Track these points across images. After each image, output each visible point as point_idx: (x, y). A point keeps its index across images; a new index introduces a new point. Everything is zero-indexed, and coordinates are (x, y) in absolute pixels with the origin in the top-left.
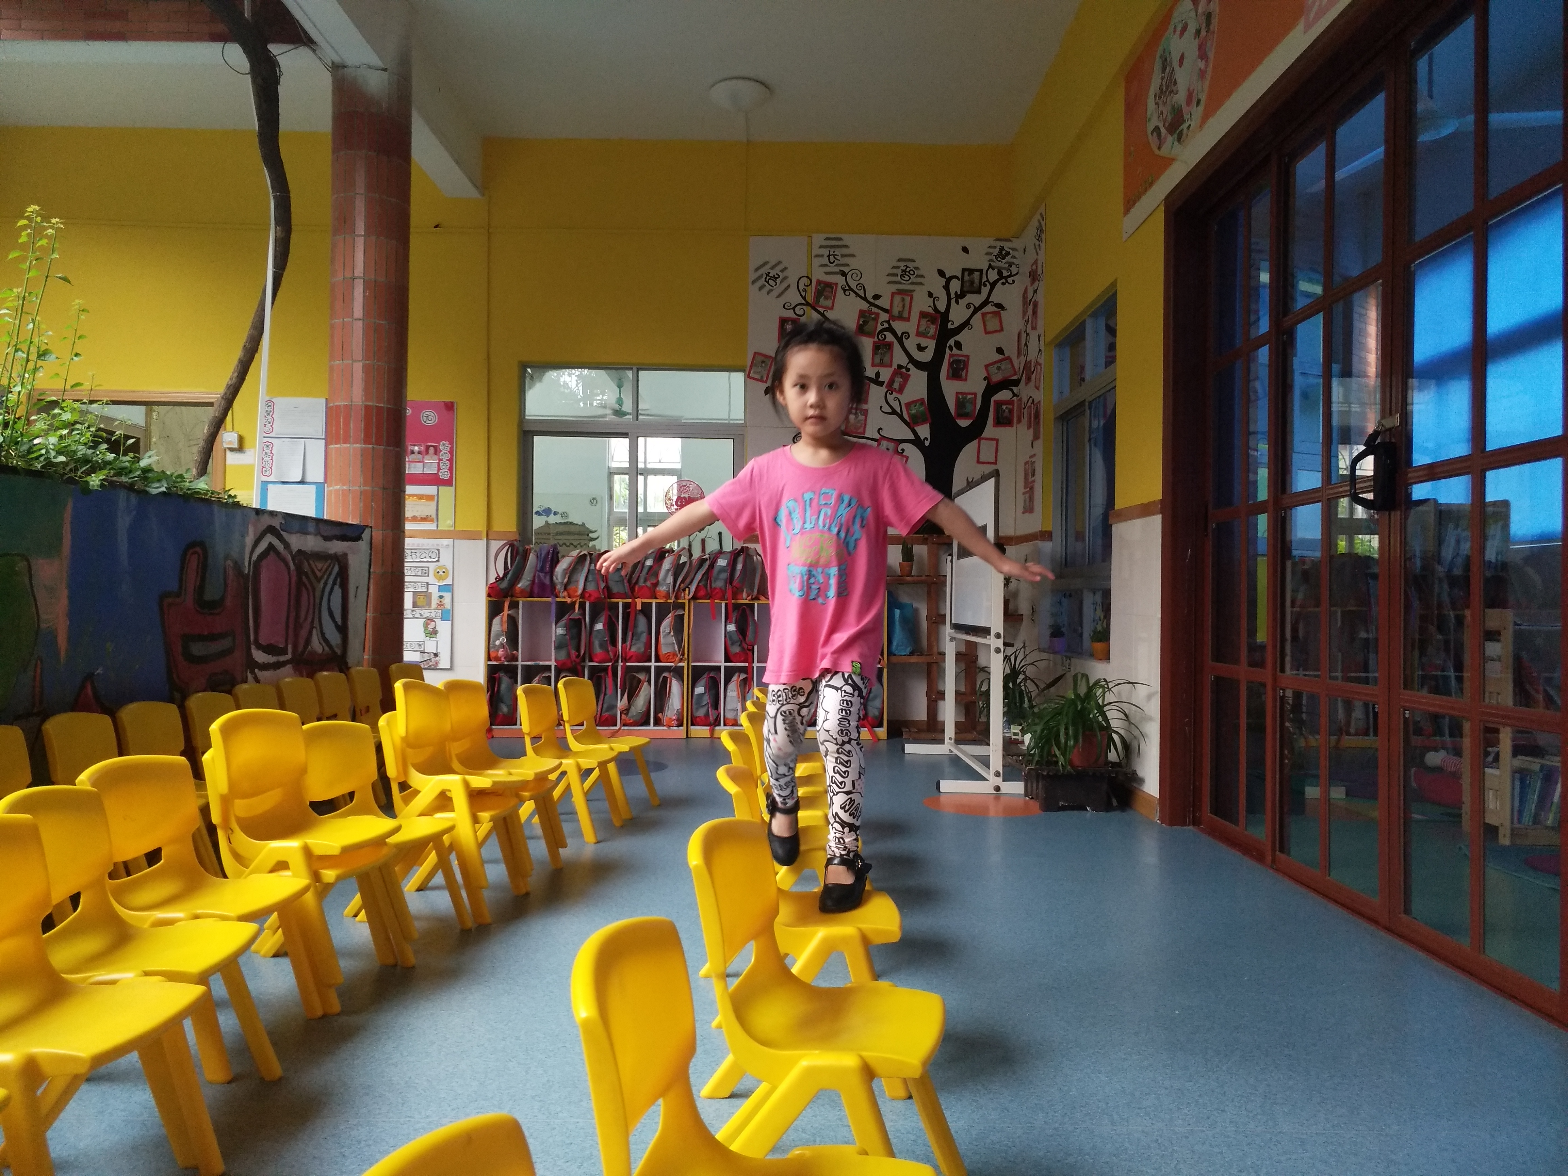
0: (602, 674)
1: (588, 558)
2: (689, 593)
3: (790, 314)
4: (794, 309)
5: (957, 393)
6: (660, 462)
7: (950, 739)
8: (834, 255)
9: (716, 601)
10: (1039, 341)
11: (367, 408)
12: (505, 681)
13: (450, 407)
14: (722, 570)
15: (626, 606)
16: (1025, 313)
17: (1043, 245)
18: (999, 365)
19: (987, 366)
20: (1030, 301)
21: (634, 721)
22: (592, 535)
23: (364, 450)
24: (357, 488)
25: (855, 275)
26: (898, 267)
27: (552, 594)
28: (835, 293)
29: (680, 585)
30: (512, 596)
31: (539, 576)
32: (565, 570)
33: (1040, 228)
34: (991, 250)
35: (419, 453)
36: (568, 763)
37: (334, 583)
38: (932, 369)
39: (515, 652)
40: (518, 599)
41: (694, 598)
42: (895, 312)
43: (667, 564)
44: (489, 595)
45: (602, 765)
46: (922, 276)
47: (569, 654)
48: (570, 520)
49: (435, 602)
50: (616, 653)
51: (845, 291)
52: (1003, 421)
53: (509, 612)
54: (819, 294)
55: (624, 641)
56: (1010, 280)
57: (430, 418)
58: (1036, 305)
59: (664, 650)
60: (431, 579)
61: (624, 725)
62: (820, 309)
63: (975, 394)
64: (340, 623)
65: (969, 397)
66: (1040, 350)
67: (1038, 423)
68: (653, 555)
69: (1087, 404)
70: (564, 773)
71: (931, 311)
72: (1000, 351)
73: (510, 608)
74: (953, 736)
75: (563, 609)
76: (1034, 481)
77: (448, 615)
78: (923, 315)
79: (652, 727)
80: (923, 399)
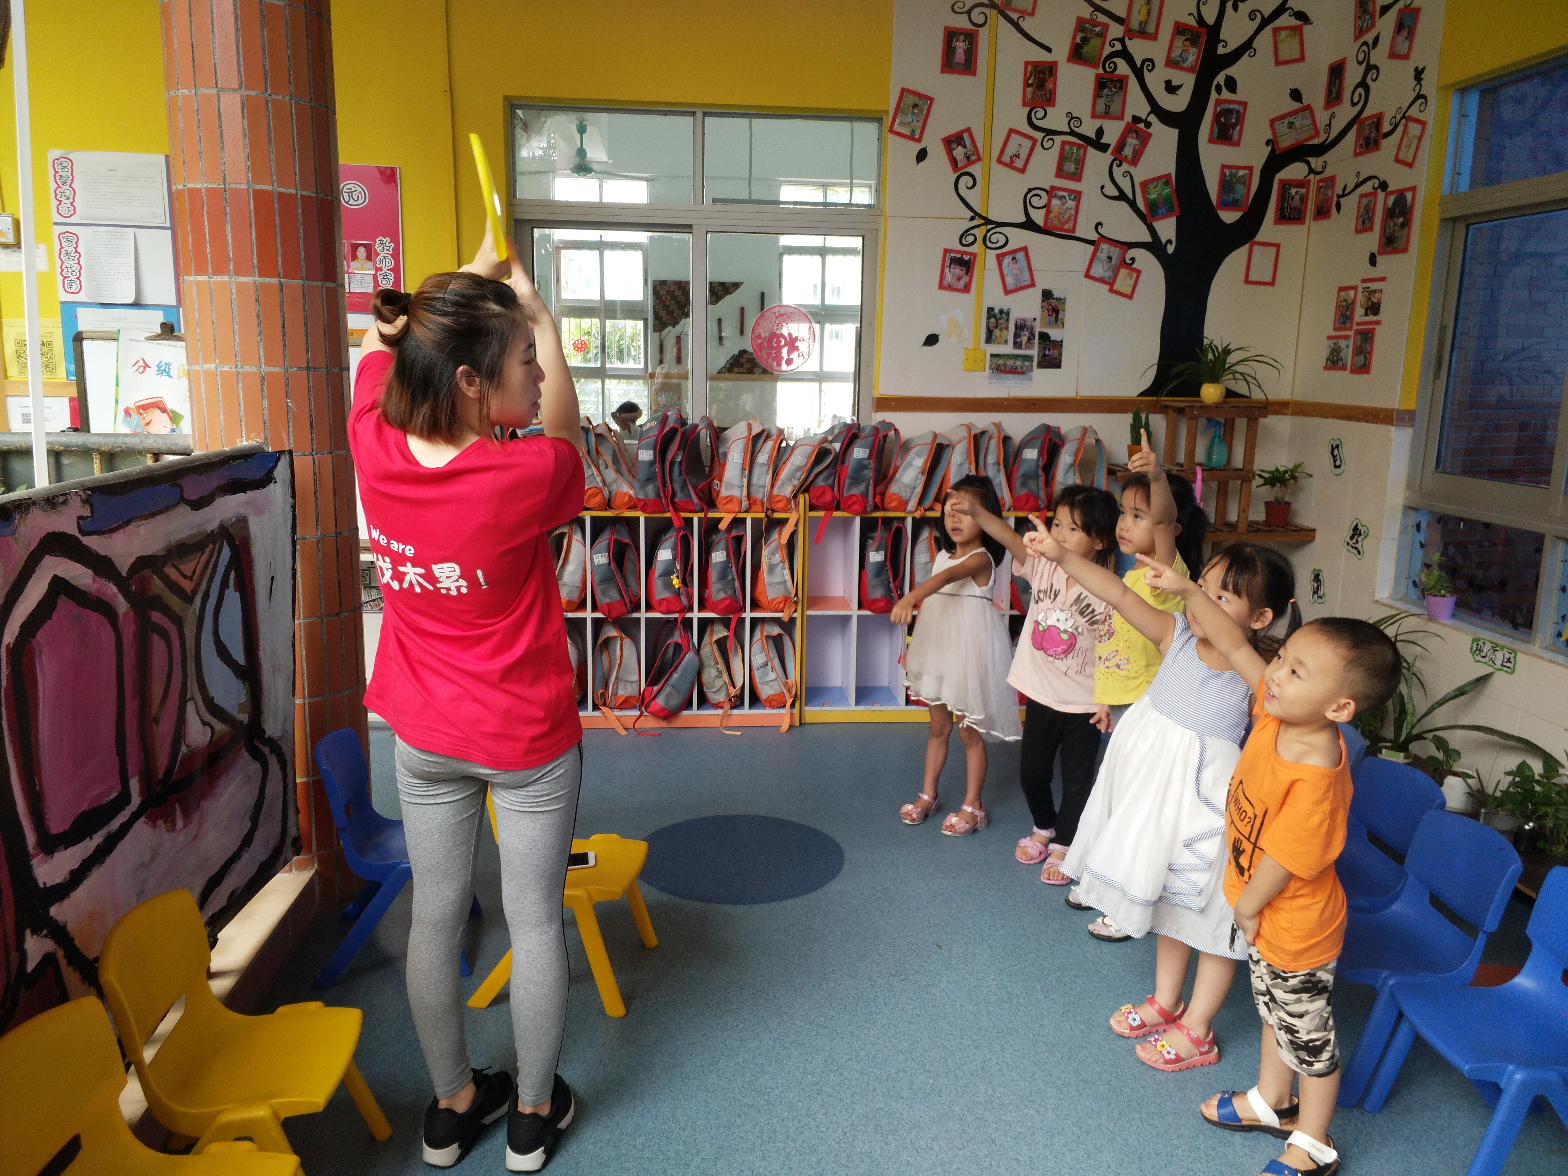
3: (961, 22)
4: (969, 13)
5: (1223, 167)
9: (846, 514)
10: (1418, 79)
11: (260, 196)
13: (389, 176)
18: (1291, 119)
19: (1272, 122)
23: (261, 289)
24: (253, 369)
37: (224, 585)
38: (1187, 123)
42: (1135, 25)
57: (355, 195)
59: (767, 593)
62: (1008, 14)
64: (242, 660)
65: (1241, 173)
66: (1420, 97)
71: (1192, 22)
72: (1296, 95)
78: (1180, 29)
79: (746, 710)
80: (1168, 176)
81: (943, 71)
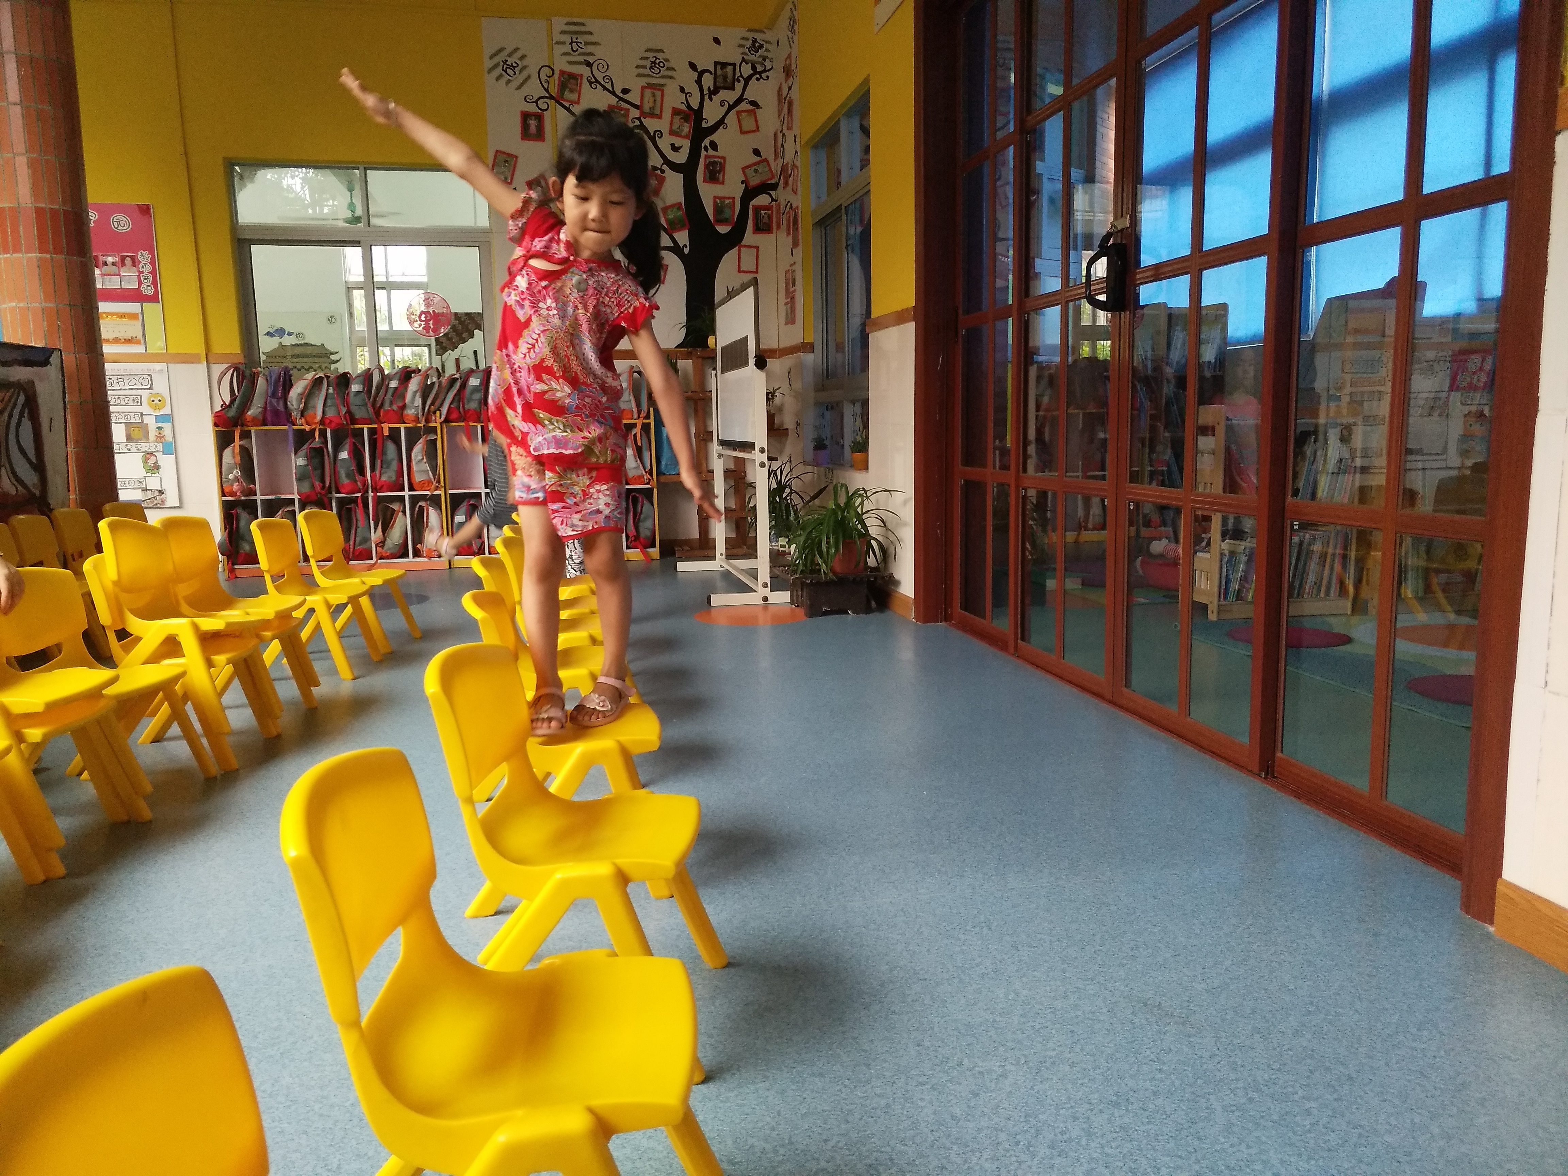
0: (352, 506)
1: (325, 382)
2: (440, 417)
3: (532, 108)
4: (536, 102)
5: (715, 198)
6: (403, 274)
7: (721, 555)
8: (576, 42)
9: (471, 424)
10: (795, 142)
11: (38, 210)
12: (244, 516)
13: (145, 210)
14: (475, 389)
15: (372, 432)
16: (780, 112)
17: (796, 38)
18: (756, 167)
19: (744, 169)
20: (785, 98)
21: (391, 554)
22: (333, 357)
23: (39, 260)
24: (37, 305)
25: (601, 66)
26: (647, 58)
27: (288, 421)
28: (580, 87)
29: (429, 407)
30: (242, 425)
31: (271, 402)
32: (299, 394)
33: (793, 19)
34: (743, 42)
35: (113, 264)
36: (313, 600)
37: (21, 415)
38: (688, 170)
39: (252, 486)
40: (249, 428)
41: (447, 420)
42: (646, 109)
43: (414, 384)
44: (216, 425)
45: (354, 600)
46: (673, 69)
47: (313, 486)
48: (307, 341)
49: (153, 434)
50: (365, 483)
51: (591, 83)
52: (763, 228)
53: (241, 443)
54: (563, 86)
55: (373, 469)
56: (764, 75)
57: (122, 223)
58: (790, 103)
59: (418, 478)
60: (145, 409)
61: (381, 558)
62: (564, 103)
63: (733, 198)
64: (34, 460)
65: (727, 201)
66: (796, 152)
67: (797, 229)
68: (398, 376)
69: (843, 208)
70: (312, 611)
71: (684, 107)
72: (757, 152)
73: (241, 439)
74: (724, 552)
75: (302, 438)
76: (795, 291)
77: (170, 448)
78: (676, 112)
79: (411, 559)
80: (680, 204)
81: (522, 139)
